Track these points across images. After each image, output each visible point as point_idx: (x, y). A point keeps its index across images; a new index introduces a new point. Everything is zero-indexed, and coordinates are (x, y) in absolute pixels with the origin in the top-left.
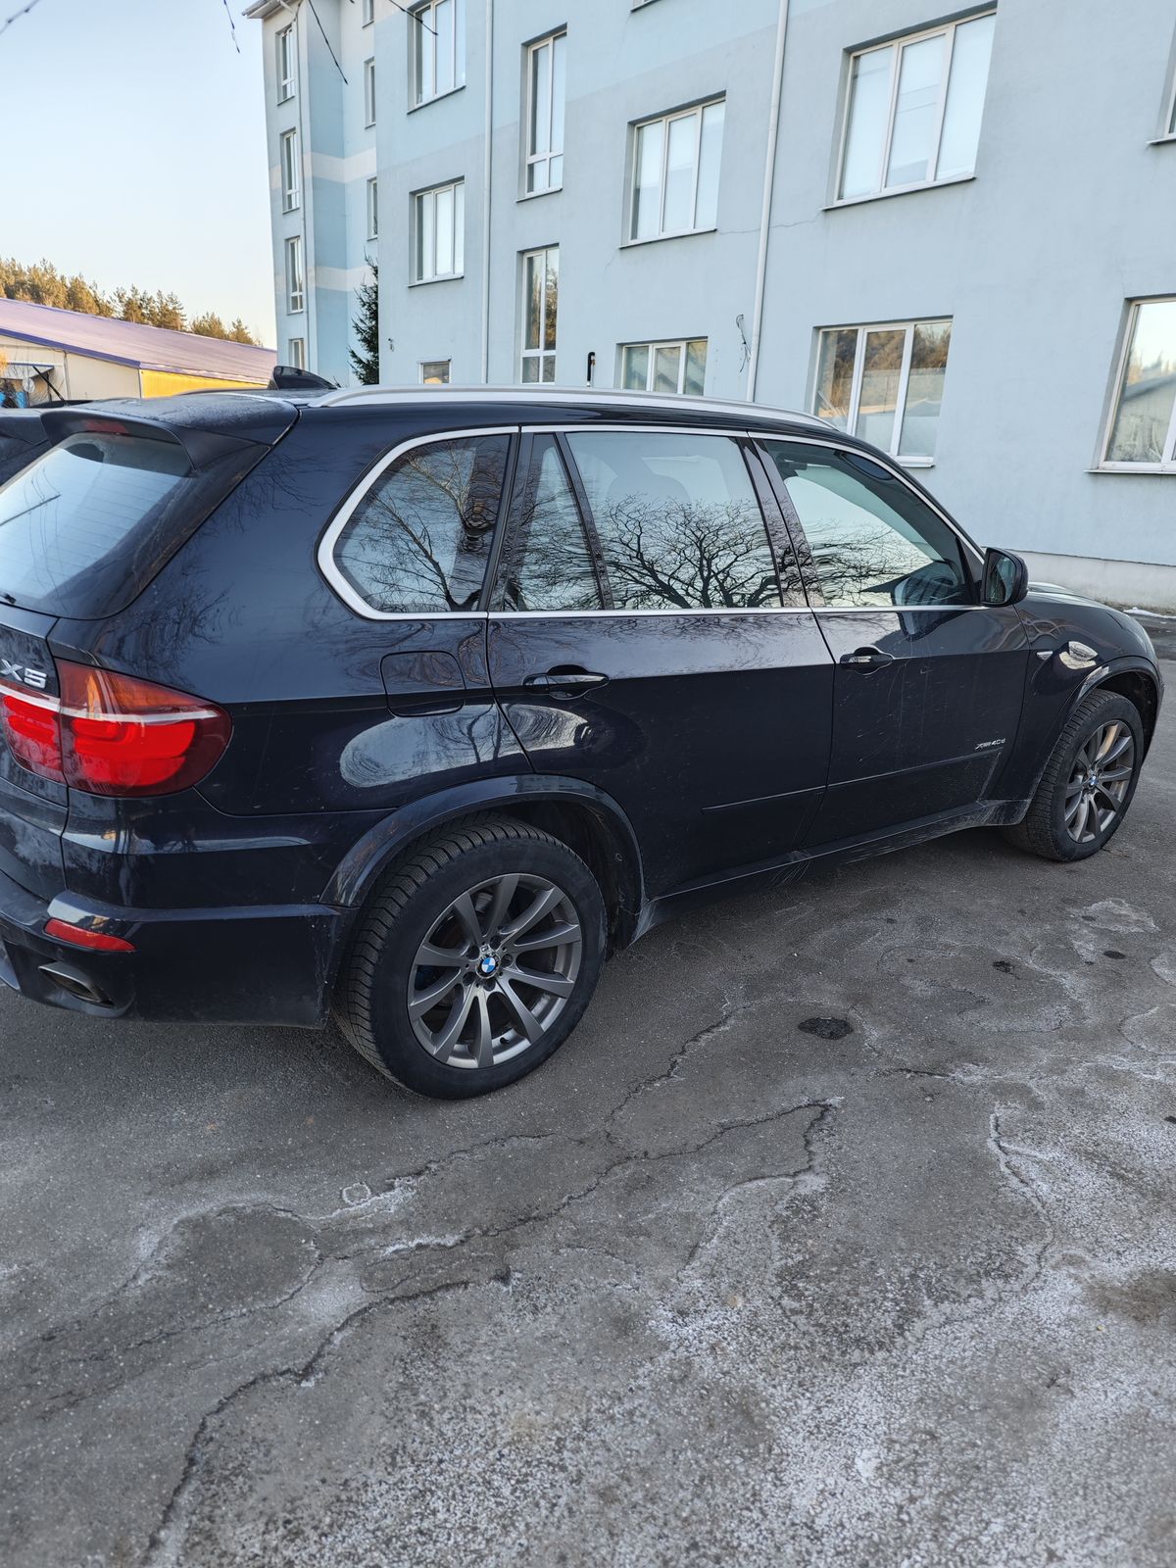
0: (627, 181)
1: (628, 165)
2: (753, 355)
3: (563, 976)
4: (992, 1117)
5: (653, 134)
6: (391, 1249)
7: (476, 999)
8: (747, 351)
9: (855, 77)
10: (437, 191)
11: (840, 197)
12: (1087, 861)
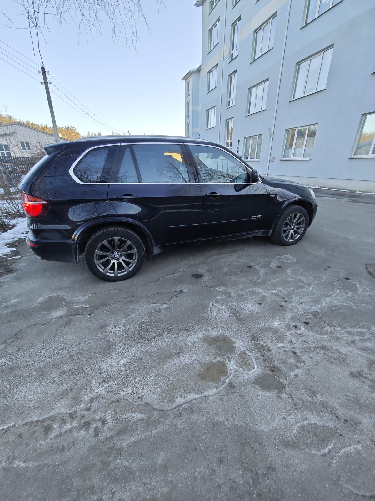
0: (248, 101)
1: (248, 98)
2: (272, 137)
3: (135, 260)
4: (217, 298)
5: (254, 90)
6: (76, 306)
7: (114, 263)
8: (270, 136)
9: (299, 69)
10: (211, 109)
11: (294, 98)
12: (291, 246)
